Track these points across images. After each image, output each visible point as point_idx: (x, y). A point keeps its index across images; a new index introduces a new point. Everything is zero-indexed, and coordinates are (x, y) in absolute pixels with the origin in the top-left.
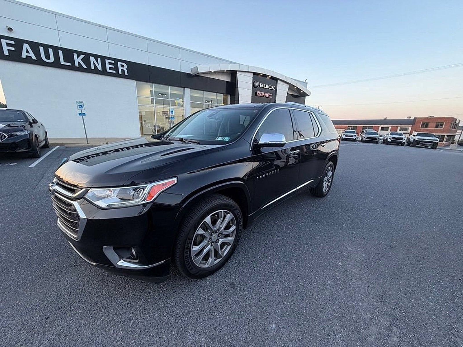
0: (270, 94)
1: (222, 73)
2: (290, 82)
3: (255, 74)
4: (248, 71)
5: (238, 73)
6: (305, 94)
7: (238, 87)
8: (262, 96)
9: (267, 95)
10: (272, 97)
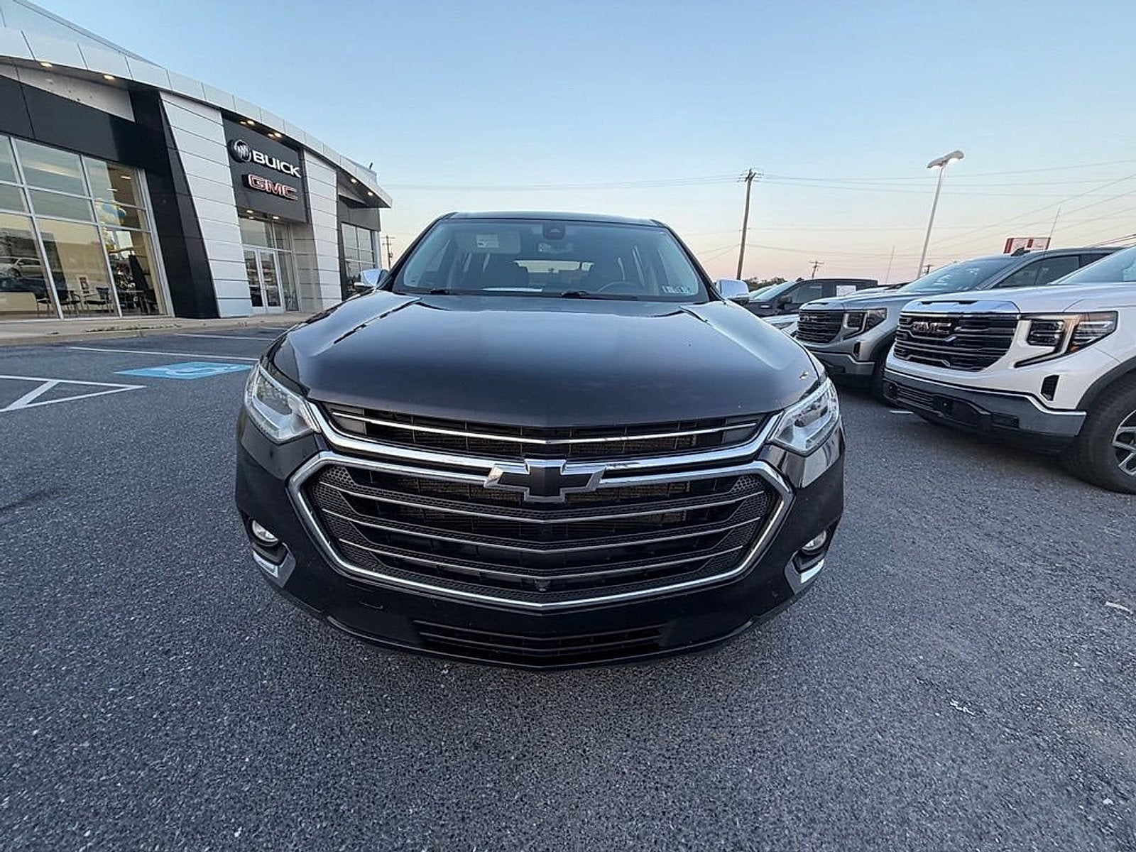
0: (291, 189)
1: (94, 80)
2: (338, 164)
3: (229, 117)
4: (203, 100)
5: (163, 96)
6: (377, 203)
7: (176, 148)
8: (265, 191)
9: (282, 189)
10: (296, 198)
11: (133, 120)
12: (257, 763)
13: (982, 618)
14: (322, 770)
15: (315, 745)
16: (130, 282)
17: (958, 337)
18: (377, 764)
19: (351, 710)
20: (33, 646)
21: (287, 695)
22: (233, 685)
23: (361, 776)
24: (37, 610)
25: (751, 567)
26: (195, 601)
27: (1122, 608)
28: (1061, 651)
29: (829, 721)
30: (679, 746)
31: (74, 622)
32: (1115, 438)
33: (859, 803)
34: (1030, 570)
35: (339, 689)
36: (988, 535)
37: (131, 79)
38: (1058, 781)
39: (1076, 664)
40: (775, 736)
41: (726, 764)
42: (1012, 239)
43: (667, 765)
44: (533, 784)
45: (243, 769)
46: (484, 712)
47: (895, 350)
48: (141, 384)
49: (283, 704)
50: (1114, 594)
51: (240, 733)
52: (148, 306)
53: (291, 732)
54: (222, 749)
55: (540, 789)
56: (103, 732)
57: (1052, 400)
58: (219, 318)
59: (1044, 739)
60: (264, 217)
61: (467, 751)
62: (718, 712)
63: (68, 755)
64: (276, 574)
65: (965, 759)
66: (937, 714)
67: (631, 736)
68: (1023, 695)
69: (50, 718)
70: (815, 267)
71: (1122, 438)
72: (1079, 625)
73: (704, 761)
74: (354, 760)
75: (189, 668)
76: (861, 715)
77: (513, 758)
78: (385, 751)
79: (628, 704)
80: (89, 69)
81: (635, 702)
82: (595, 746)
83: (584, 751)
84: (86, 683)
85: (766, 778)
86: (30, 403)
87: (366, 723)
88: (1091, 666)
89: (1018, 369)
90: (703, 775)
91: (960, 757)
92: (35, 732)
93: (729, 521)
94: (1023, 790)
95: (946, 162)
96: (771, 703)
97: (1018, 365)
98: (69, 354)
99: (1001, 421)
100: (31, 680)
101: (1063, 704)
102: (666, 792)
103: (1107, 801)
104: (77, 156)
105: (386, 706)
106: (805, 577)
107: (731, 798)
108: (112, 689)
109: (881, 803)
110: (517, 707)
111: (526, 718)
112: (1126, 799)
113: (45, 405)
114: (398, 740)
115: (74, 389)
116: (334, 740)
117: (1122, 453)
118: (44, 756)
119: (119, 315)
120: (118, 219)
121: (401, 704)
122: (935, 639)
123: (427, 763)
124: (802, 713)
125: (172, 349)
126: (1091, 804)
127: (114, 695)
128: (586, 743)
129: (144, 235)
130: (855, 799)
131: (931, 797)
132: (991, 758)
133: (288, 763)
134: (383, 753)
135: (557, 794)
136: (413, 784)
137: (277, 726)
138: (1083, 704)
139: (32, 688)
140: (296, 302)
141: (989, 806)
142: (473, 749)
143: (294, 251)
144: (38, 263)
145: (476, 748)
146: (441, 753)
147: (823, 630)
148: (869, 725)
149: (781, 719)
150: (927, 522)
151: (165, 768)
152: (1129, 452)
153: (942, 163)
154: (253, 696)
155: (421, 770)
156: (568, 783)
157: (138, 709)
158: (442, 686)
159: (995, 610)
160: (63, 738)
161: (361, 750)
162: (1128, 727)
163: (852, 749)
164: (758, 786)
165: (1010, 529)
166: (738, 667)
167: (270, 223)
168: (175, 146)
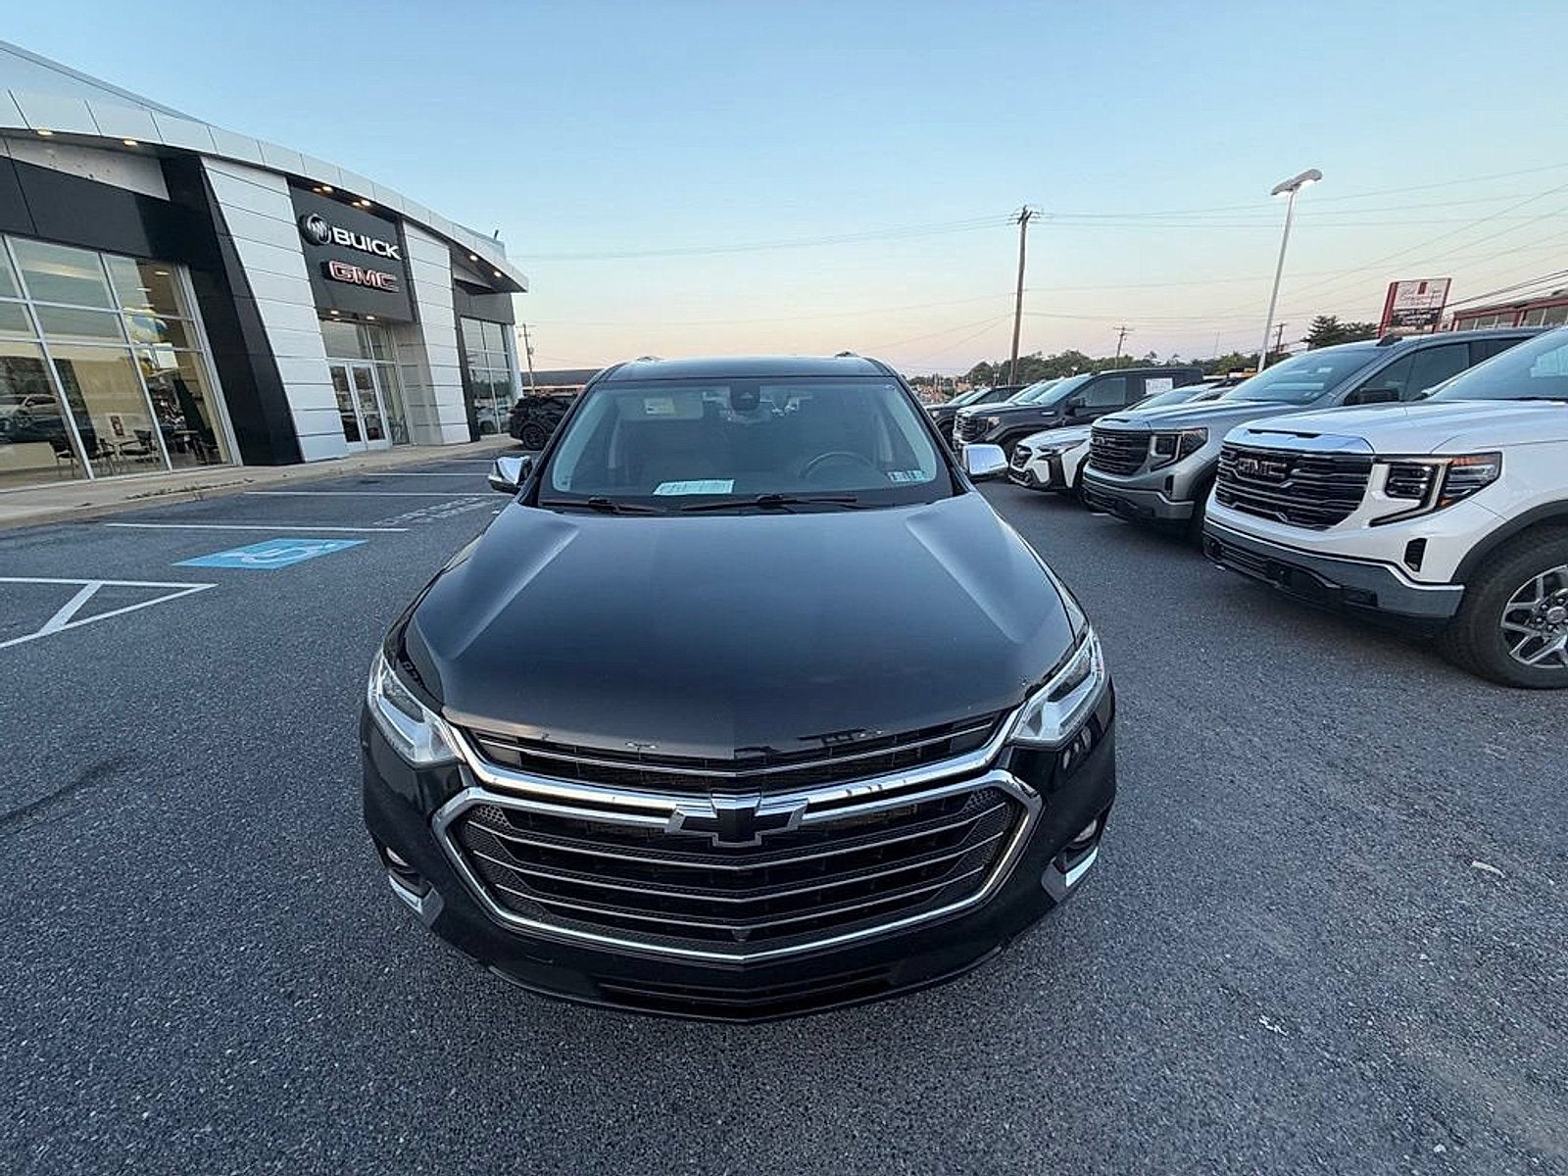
0: (388, 277)
1: (110, 148)
2: (452, 238)
3: (297, 183)
4: (261, 163)
5: (205, 163)
6: (508, 286)
7: (228, 234)
8: (354, 283)
9: (377, 278)
10: (397, 289)
11: (168, 199)
12: (413, 1145)
13: (1311, 892)
14: (492, 1149)
15: (481, 1115)
16: (178, 415)
17: (1295, 484)
18: (558, 1138)
19: (523, 1065)
20: (126, 994)
21: (442, 1049)
22: (375, 1037)
23: (539, 1155)
24: (123, 942)
25: (994, 891)
26: (316, 919)
27: (1492, 869)
28: (1406, 938)
29: (1108, 1052)
30: (922, 1097)
31: (171, 958)
32: (1504, 618)
33: (1137, 1164)
34: (1380, 817)
35: (505, 1037)
36: (1330, 764)
37: (160, 143)
38: (1382, 1124)
39: (1423, 956)
40: (1039, 1077)
41: (978, 1119)
42: (1397, 283)
43: (907, 1124)
44: (745, 1157)
45: (398, 1153)
46: (683, 1060)
47: (1217, 493)
48: (210, 583)
49: (438, 1062)
50: (1485, 848)
51: (389, 1105)
52: (205, 451)
53: (451, 1100)
54: (371, 1128)
55: (754, 1162)
56: (226, 1112)
57: (1418, 570)
58: (304, 462)
59: (1370, 1066)
60: (355, 318)
61: (664, 1115)
62: (970, 1048)
63: (189, 1145)
64: (419, 909)
65: (1269, 1097)
66: (1242, 1037)
67: (863, 1085)
68: (1351, 1004)
69: (160, 1095)
70: (1122, 335)
71: (1514, 616)
72: (1434, 897)
73: (951, 1116)
74: (530, 1135)
75: (319, 1016)
76: (1147, 1042)
77: (720, 1122)
78: (566, 1120)
79: (859, 1041)
80: (104, 134)
81: (868, 1038)
82: (819, 1101)
83: (806, 1108)
84: (196, 1045)
85: (1025, 1136)
86: (68, 623)
87: (540, 1083)
88: (1441, 958)
89: (1374, 528)
90: (949, 1135)
91: (1265, 1096)
92: (145, 1115)
93: (963, 844)
94: (1338, 1137)
95: (1297, 185)
96: (1036, 1030)
97: (1374, 523)
98: (107, 536)
99: (1353, 597)
100: (130, 1043)
101: (1400, 1014)
102: (905, 1161)
103: (1438, 1149)
104: (95, 254)
105: (564, 1059)
106: (1071, 878)
107: (983, 1165)
108: (229, 1051)
109: (1163, 1163)
110: (723, 1052)
111: (735, 1066)
112: (1462, 1145)
113: (88, 624)
114: (581, 1105)
115: (124, 594)
116: (504, 1108)
117: (1513, 637)
118: (160, 1148)
119: (168, 469)
120: (156, 335)
121: (580, 1054)
122: (1248, 927)
123: (618, 1134)
124: (1074, 1043)
125: (245, 520)
126: (1419, 1153)
127: (232, 1059)
128: (808, 1098)
129: (194, 355)
130: (1132, 1159)
131: (1224, 1152)
132: (1303, 1094)
133: (451, 1142)
134: (564, 1122)
135: (773, 1168)
136: (602, 1163)
137: (435, 1094)
138: (1425, 1013)
139: (133, 1054)
140: (405, 433)
141: (1295, 1161)
142: (671, 1113)
143: (399, 363)
144: (53, 401)
145: (675, 1111)
146: (633, 1119)
147: (1107, 922)
148: (1155, 1055)
149: (1048, 1053)
150: (1253, 748)
151: (305, 1156)
152: (1523, 635)
153: (1293, 186)
154: (400, 1052)
155: (610, 1144)
156: (786, 1153)
157: (264, 1076)
158: (631, 1026)
159: (1329, 880)
160: (179, 1121)
161: (537, 1121)
162: (1477, 1044)
163: (1133, 1090)
164: (1015, 1147)
165: (1360, 754)
166: (997, 981)
167: (364, 325)
168: (227, 230)
